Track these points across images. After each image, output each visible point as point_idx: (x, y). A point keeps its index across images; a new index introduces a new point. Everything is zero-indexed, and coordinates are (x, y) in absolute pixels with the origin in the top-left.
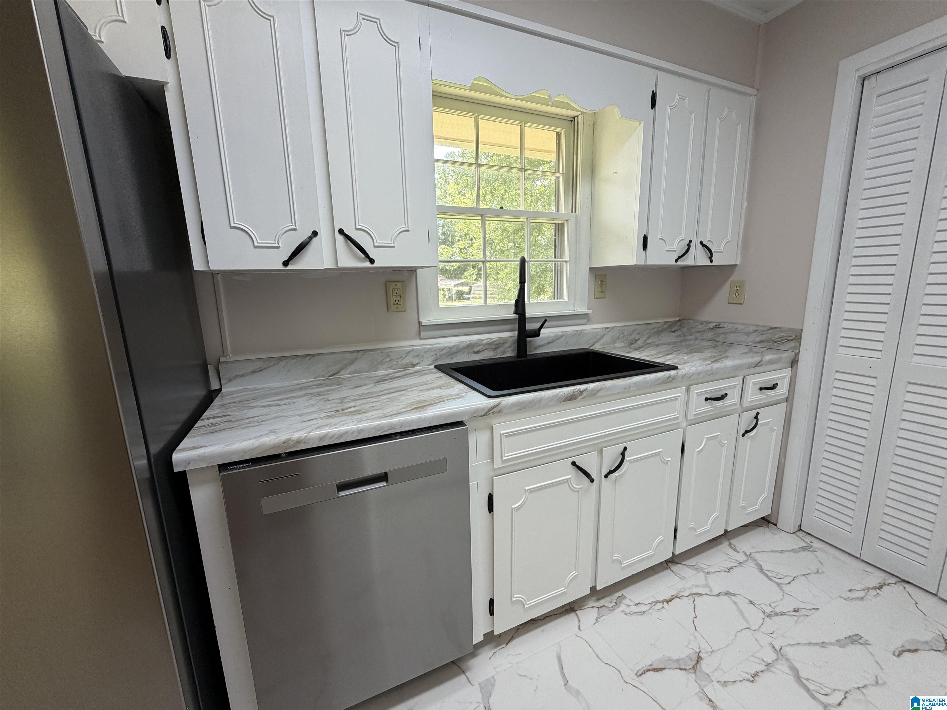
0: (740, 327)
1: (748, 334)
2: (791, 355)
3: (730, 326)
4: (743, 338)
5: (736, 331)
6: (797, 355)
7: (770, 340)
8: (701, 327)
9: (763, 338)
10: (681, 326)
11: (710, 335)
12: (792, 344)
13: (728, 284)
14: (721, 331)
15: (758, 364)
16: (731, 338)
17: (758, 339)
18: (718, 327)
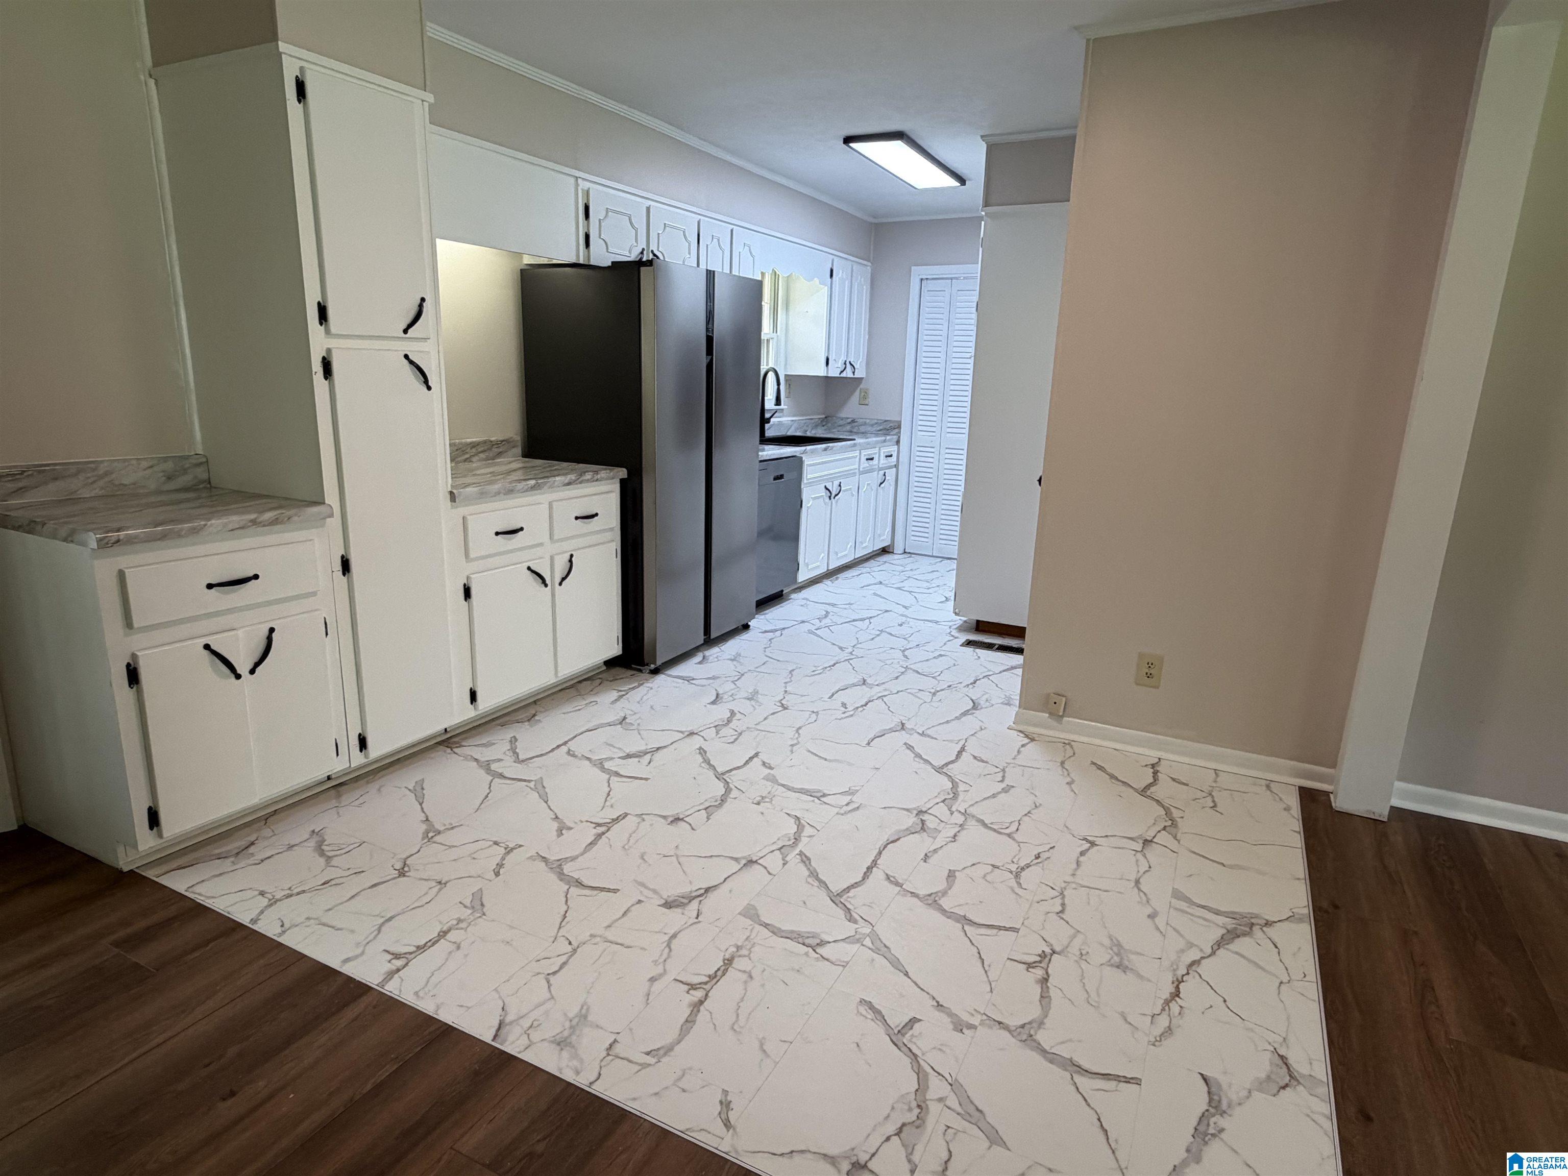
0: (868, 421)
1: (872, 425)
2: (895, 437)
3: (861, 420)
4: (869, 429)
5: (865, 424)
6: (899, 437)
7: (885, 429)
8: (841, 422)
9: (881, 428)
10: (827, 422)
11: (848, 428)
12: (897, 430)
13: (858, 391)
14: (856, 424)
15: (885, 441)
16: (862, 429)
17: (878, 429)
18: (853, 421)
